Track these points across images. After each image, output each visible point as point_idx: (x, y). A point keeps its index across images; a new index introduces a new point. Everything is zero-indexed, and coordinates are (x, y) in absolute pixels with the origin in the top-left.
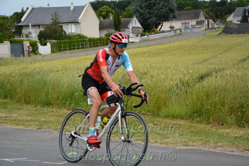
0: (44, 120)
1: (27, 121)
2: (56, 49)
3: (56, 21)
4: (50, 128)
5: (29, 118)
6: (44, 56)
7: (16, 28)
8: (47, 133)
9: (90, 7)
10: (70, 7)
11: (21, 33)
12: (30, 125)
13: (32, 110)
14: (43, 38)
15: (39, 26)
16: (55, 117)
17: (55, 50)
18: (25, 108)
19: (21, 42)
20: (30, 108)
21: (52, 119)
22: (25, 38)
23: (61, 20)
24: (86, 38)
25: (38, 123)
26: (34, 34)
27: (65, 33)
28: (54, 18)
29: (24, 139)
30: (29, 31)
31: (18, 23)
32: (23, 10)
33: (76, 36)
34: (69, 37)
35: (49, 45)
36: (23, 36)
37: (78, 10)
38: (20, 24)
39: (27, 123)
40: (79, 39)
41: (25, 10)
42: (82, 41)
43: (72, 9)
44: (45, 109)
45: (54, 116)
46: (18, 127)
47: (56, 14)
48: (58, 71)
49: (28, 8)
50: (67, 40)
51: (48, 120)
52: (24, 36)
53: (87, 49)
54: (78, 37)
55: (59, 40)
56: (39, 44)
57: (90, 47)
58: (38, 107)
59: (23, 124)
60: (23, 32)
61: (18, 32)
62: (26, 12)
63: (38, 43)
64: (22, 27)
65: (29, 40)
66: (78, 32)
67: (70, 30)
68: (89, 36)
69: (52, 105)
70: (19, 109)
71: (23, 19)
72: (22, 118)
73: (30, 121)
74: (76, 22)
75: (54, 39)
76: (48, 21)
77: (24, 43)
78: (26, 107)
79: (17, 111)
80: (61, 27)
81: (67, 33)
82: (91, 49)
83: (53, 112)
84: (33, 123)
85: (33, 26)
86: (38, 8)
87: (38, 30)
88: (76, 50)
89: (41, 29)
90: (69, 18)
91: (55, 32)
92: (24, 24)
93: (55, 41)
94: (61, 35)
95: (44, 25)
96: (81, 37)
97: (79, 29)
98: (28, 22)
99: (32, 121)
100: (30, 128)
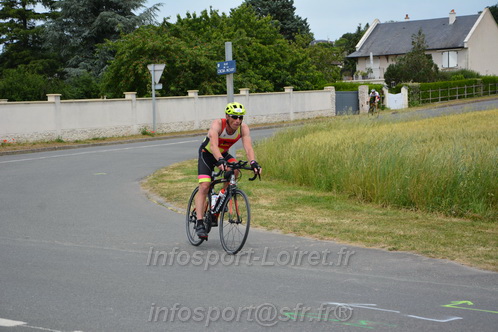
0: (402, 233)
1: (370, 234)
2: (418, 99)
3: (419, 46)
4: (414, 249)
5: (373, 229)
6: (395, 112)
7: (346, 63)
8: (409, 260)
9: (490, 15)
10: (448, 18)
11: (355, 70)
12: (376, 242)
13: (377, 214)
14: (394, 80)
15: (387, 57)
16: (423, 229)
17: (416, 102)
18: (365, 210)
19: (354, 88)
20: (374, 209)
21: (416, 232)
22: (360, 80)
23: (430, 43)
24: (478, 76)
25: (390, 239)
26: (378, 71)
27: (437, 68)
28: (416, 41)
29: (367, 269)
30: (368, 66)
31: (350, 53)
32: (359, 28)
33: (457, 73)
34: (444, 76)
35: (404, 91)
36: (357, 77)
37: (466, 23)
38: (353, 55)
39: (371, 238)
40: (464, 80)
41: (362, 28)
42: (470, 83)
43: (451, 22)
44: (402, 213)
45: (419, 226)
46: (353, 244)
47: (420, 33)
48: (424, 141)
49: (367, 26)
50: (439, 82)
51: (408, 233)
52: (360, 76)
53: (479, 99)
54: (460, 76)
55: (425, 81)
56: (386, 91)
57: (484, 94)
58: (389, 207)
59: (362, 240)
60: (358, 69)
61: (349, 70)
62: (364, 32)
63: (384, 89)
64: (356, 59)
65: (368, 84)
66: (462, 66)
67: (447, 62)
68: (483, 73)
69: (414, 204)
70: (354, 211)
71: (359, 46)
72: (361, 228)
73: (375, 233)
74: (458, 48)
75: (415, 81)
76: (405, 46)
77: (360, 88)
78: (367, 207)
79: (351, 214)
80: (430, 57)
81: (440, 69)
82: (486, 98)
83: (417, 218)
84: (381, 238)
85: (377, 57)
86: (386, 24)
87: (385, 65)
88: (457, 101)
89: (390, 63)
90: (445, 39)
91: (416, 67)
92: (359, 55)
93: (416, 84)
94: (428, 72)
95: (397, 55)
96: (467, 74)
97: (464, 61)
98: (368, 50)
99: (380, 234)
100: (377, 247)
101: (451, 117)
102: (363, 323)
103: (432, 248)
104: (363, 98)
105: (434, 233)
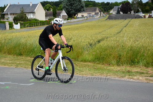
0: (19, 63)
1: (10, 63)
3: (22, 12)
4: (22, 67)
5: (10, 62)
6: (16, 30)
7: (1, 15)
8: (21, 70)
9: (41, 4)
10: (30, 4)
11: (4, 18)
12: (11, 65)
13: (12, 58)
14: (16, 20)
15: (14, 14)
16: (24, 61)
17: (22, 27)
18: (8, 57)
19: (4, 23)
20: (11, 57)
21: (23, 62)
22: (6, 20)
23: (25, 11)
24: (39, 20)
25: (15, 64)
26: (11, 18)
27: (28, 18)
28: (21, 10)
29: (9, 73)
30: (8, 16)
31: (3, 12)
32: (5, 5)
33: (33, 20)
34: (30, 20)
35: (19, 24)
36: (5, 19)
37: (35, 6)
38: (3, 13)
39: (10, 64)
40: (35, 21)
41: (6, 6)
42: (37, 22)
44: (19, 57)
45: (23, 61)
46: (5, 66)
47: (22, 8)
48: (25, 38)
49: (7, 5)
50: (28, 22)
51: (21, 63)
52: (6, 19)
53: (39, 27)
54: (34, 20)
55: (25, 21)
56: (14, 24)
57: (41, 25)
58: (15, 56)
59: (7, 65)
61: (2, 17)
62: (6, 7)
63: (13, 23)
64: (4, 14)
65: (8, 21)
66: (34, 17)
67: (30, 16)
68: (40, 20)
69: (22, 55)
70: (5, 57)
71: (5, 10)
72: (7, 62)
73: (11, 63)
74: (33, 13)
75: (22, 21)
76: (19, 12)
77: (6, 23)
78: (9, 56)
79: (4, 58)
80: (25, 15)
81: (29, 18)
82: (41, 26)
83: (23, 59)
84: (13, 64)
85: (11, 14)
86: (13, 5)
87: (13, 16)
88: (33, 27)
89: (15, 16)
90: (29, 10)
91: (22, 17)
92: (5, 13)
93: (22, 22)
94: (25, 19)
95: (16, 14)
96: (36, 20)
97: (35, 16)
98: (8, 12)
99: (12, 63)
100: (12, 67)
101: (32, 31)
102: (7, 87)
103: (27, 66)
104: (7, 26)
105: (27, 62)
